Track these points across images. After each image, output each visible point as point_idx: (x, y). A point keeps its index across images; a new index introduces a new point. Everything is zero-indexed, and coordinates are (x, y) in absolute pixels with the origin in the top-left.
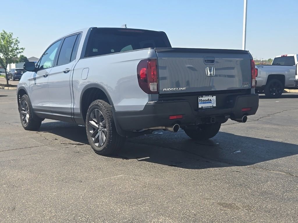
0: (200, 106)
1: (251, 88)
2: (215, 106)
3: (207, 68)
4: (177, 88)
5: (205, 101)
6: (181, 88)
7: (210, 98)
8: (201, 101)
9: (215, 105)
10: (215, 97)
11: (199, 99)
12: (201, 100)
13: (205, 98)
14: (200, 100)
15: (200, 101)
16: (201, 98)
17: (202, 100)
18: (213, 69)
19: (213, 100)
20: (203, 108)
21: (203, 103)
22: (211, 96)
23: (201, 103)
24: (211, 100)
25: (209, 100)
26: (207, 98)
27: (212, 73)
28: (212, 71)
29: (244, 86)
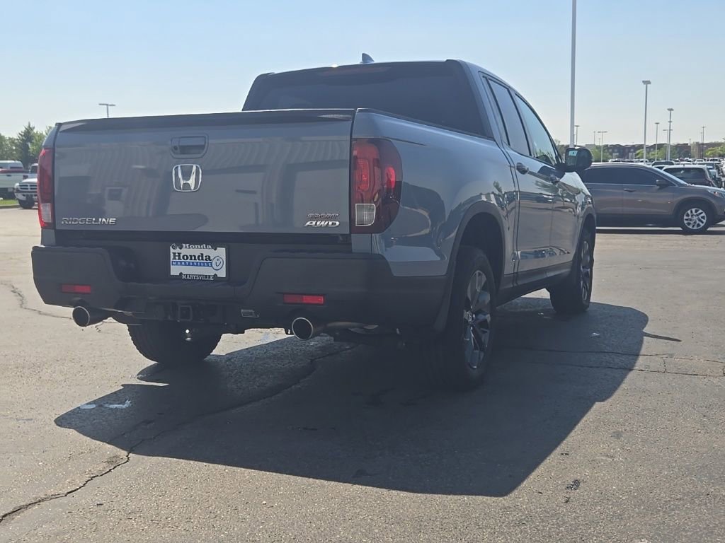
0: (175, 270)
1: (348, 232)
2: (224, 276)
3: (177, 167)
4: (94, 219)
5: (191, 259)
6: (104, 220)
7: (207, 251)
8: (179, 259)
9: (222, 274)
10: (221, 252)
11: (172, 251)
12: (179, 256)
13: (187, 250)
14: (174, 254)
15: (174, 258)
16: (178, 250)
17: (181, 255)
18: (197, 171)
19: (218, 260)
20: (184, 277)
21: (183, 263)
22: (210, 247)
23: (179, 263)
24: (209, 257)
25: (204, 258)
26: (195, 251)
27: (192, 182)
28: (193, 177)
29: (314, 223)
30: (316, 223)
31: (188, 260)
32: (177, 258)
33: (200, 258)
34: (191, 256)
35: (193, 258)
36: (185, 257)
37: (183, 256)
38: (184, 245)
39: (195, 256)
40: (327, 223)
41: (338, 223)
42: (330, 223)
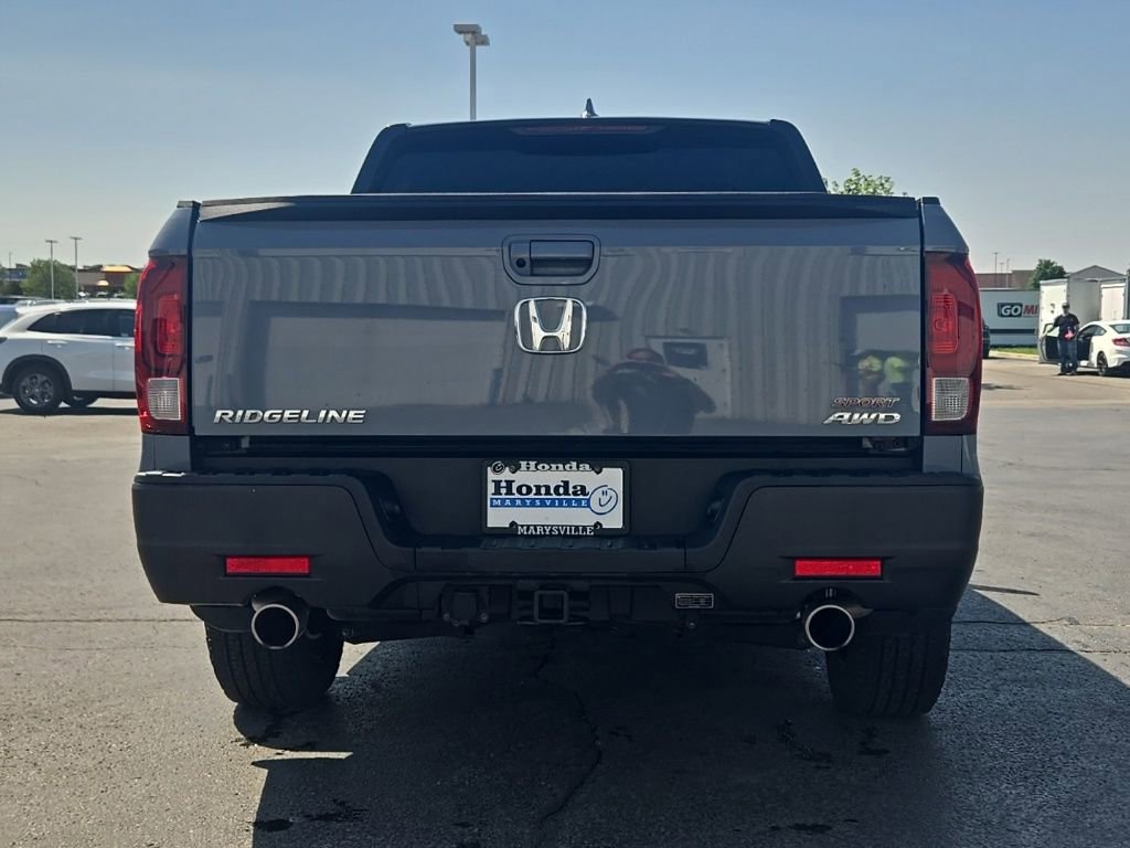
0: (497, 518)
1: (917, 433)
2: (619, 525)
3: (525, 307)
4: (305, 413)
5: (538, 493)
6: (333, 413)
7: (579, 476)
8: (509, 493)
9: (614, 521)
10: (614, 477)
11: (491, 476)
13: (530, 475)
14: (497, 483)
15: (497, 492)
16: (506, 475)
17: (515, 486)
18: (577, 312)
20: (520, 531)
21: (518, 502)
22: (587, 466)
23: (508, 502)
24: (583, 488)
25: (571, 491)
26: (551, 476)
27: (564, 333)
28: (566, 325)
29: (847, 416)
30: (851, 417)
31: (532, 496)
32: (503, 491)
33: (561, 490)
34: (538, 488)
35: (543, 490)
36: (524, 490)
37: (519, 490)
38: (523, 464)
39: (548, 488)
40: (873, 416)
41: (897, 416)
42: (882, 416)
